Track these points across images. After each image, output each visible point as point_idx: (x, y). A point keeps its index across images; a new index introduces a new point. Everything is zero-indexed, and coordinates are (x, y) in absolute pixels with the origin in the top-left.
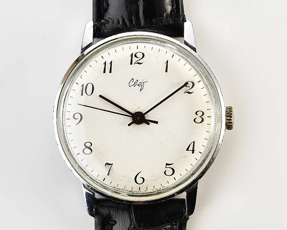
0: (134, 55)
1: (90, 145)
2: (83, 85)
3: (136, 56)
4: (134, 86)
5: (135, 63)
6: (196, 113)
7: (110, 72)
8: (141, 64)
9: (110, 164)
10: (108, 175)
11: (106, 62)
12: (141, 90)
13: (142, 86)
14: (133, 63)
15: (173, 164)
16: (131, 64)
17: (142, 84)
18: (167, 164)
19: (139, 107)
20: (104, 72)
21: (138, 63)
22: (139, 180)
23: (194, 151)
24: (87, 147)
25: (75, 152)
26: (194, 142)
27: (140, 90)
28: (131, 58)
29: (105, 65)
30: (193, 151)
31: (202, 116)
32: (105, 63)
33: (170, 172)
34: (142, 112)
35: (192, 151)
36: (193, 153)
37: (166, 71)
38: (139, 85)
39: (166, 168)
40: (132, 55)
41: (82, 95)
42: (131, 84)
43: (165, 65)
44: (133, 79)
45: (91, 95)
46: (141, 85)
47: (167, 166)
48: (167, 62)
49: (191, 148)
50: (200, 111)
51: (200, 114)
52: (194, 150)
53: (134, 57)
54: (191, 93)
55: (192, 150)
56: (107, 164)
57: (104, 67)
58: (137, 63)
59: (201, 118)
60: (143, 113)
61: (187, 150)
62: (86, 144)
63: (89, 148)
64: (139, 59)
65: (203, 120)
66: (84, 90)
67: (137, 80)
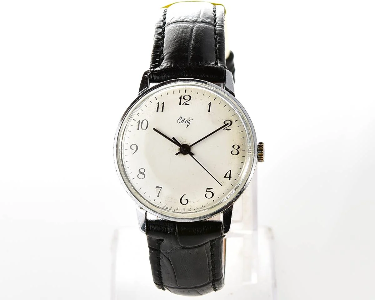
0: (182, 97)
1: (144, 171)
2: (139, 121)
3: (184, 98)
5: (183, 104)
6: (233, 147)
7: (162, 111)
8: (188, 104)
9: (159, 187)
10: (158, 196)
12: (187, 126)
15: (212, 188)
16: (180, 104)
17: (189, 121)
19: (186, 141)
20: (157, 111)
21: (186, 104)
22: (184, 201)
23: (231, 178)
24: (141, 173)
25: (131, 177)
26: (231, 171)
28: (180, 99)
30: (230, 178)
31: (238, 149)
32: (158, 103)
33: (209, 195)
34: (188, 144)
35: (228, 178)
37: (209, 111)
38: (186, 122)
41: (138, 129)
42: (180, 121)
43: (208, 106)
44: (181, 117)
45: (146, 128)
46: (188, 122)
47: (208, 190)
48: (210, 104)
49: (228, 176)
50: (237, 145)
51: (236, 147)
53: (182, 99)
54: (230, 130)
56: (157, 187)
57: (157, 106)
58: (185, 104)
59: (238, 151)
60: (190, 145)
61: (225, 177)
62: (140, 170)
63: (143, 173)
64: (187, 100)
65: (238, 153)
66: (140, 125)
67: (185, 118)
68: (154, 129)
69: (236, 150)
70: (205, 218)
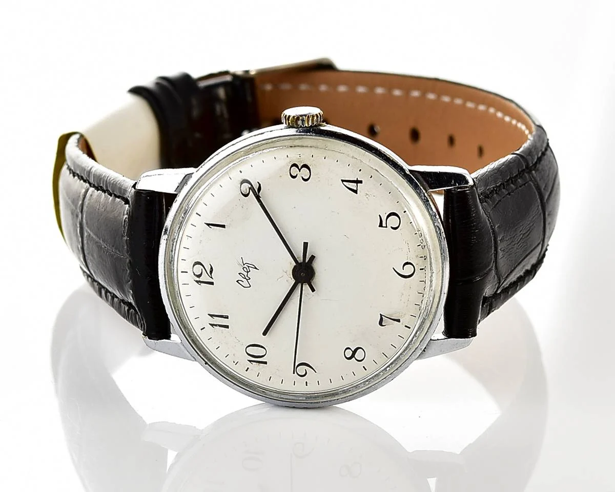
0: (198, 279)
1: (350, 350)
2: (250, 361)
3: (199, 276)
4: (250, 279)
5: (212, 278)
6: (294, 177)
7: (227, 317)
8: (212, 268)
9: (381, 320)
10: (398, 321)
11: (210, 324)
12: (256, 268)
13: (249, 267)
14: (211, 280)
15: (380, 216)
16: (212, 283)
17: (245, 266)
18: (381, 225)
19: (285, 271)
20: (227, 327)
21: (211, 272)
22: (408, 270)
23: (359, 179)
24: (353, 356)
25: (361, 375)
26: (343, 181)
27: (255, 269)
28: (202, 284)
29: (216, 325)
30: (358, 182)
31: (298, 167)
32: (212, 325)
33: (393, 221)
34: (293, 267)
35: (359, 184)
36: (361, 182)
37: (223, 226)
38: (248, 272)
39: (386, 227)
40: (197, 282)
41: (266, 363)
42: (245, 283)
43: (213, 229)
44: (237, 281)
45: (265, 349)
46: (247, 268)
47: (384, 225)
48: (208, 225)
49: (353, 186)
50: (290, 170)
51: (295, 171)
52: (356, 179)
53: (201, 279)
54: (260, 185)
55: (356, 184)
56: (381, 323)
57: (218, 327)
58: (211, 274)
59: (301, 168)
60: (295, 264)
61: (355, 192)
62: (348, 357)
63: (354, 352)
64: (203, 269)
65: (305, 166)
66: (258, 360)
67: (239, 274)
68: (265, 333)
69: (300, 170)
70: (439, 229)
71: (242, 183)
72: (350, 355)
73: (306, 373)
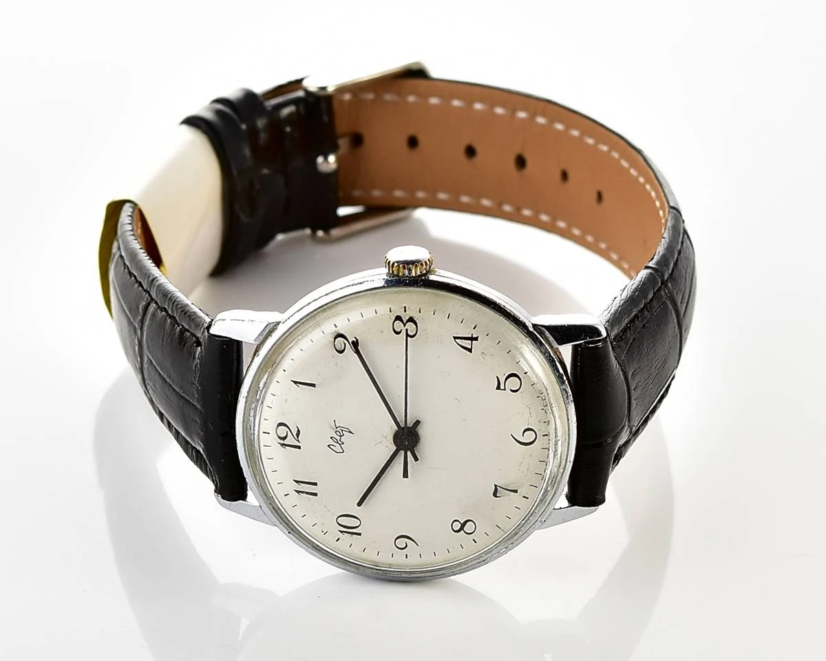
0: (282, 442)
1: (458, 523)
2: (342, 532)
3: (284, 438)
4: (343, 443)
5: (298, 441)
6: (398, 333)
7: (315, 484)
8: (299, 431)
9: (496, 490)
10: (516, 491)
11: (295, 491)
12: (350, 432)
13: (342, 430)
14: (298, 444)
15: (497, 377)
16: (299, 447)
17: (338, 429)
18: (498, 388)
19: (384, 435)
20: (315, 494)
21: (298, 435)
22: (529, 437)
23: (474, 336)
24: (462, 528)
26: (455, 338)
27: (350, 434)
28: (287, 447)
29: (303, 492)
30: (472, 339)
31: (402, 321)
32: (298, 492)
33: (513, 383)
34: (394, 432)
35: (474, 342)
36: (476, 339)
37: (313, 385)
38: (341, 436)
39: (505, 390)
40: (282, 445)
41: (360, 534)
42: (338, 448)
43: (302, 388)
44: (329, 446)
45: (359, 519)
46: (341, 432)
47: (502, 387)
48: (295, 383)
49: (467, 344)
50: (393, 325)
51: (398, 325)
52: (470, 336)
53: (286, 442)
54: (357, 340)
55: (470, 342)
56: (495, 494)
57: (305, 495)
58: (298, 437)
59: (407, 322)
60: (397, 429)
61: (470, 350)
62: (456, 529)
63: (463, 525)
64: (289, 432)
65: (411, 320)
66: (350, 531)
67: (331, 438)
68: (359, 504)
69: (405, 325)
70: (566, 392)
71: (336, 338)
72: (459, 528)
73: (406, 546)
